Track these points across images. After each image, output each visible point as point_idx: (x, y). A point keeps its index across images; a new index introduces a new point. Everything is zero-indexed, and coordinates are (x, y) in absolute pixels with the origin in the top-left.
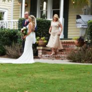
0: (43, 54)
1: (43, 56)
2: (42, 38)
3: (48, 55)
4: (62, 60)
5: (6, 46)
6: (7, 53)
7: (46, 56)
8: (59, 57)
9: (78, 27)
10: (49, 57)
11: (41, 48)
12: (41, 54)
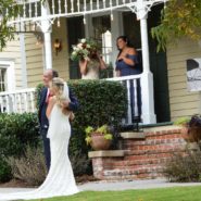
0: (104, 169)
1: (106, 172)
2: (100, 130)
3: (117, 171)
4: (153, 178)
5: (11, 158)
6: (16, 175)
7: (114, 174)
8: (146, 172)
9: (193, 90)
10: (120, 174)
11: (100, 153)
12: (100, 169)
